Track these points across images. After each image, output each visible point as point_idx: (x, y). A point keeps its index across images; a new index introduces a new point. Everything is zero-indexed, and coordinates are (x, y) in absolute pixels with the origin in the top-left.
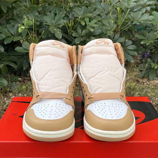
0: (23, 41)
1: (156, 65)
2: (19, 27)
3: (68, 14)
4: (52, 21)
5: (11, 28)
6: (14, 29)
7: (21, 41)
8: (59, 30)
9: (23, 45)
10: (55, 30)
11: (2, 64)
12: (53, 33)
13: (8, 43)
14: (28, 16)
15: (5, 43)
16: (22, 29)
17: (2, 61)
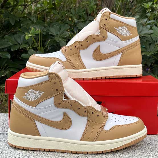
0: (30, 48)
1: (157, 76)
2: (26, 35)
3: (73, 29)
4: (57, 33)
5: (18, 38)
6: (21, 38)
7: (27, 48)
8: (63, 40)
9: (29, 53)
10: (60, 39)
11: (8, 70)
12: (58, 41)
13: (15, 50)
14: (35, 26)
15: (12, 50)
16: (29, 36)
17: (9, 68)
